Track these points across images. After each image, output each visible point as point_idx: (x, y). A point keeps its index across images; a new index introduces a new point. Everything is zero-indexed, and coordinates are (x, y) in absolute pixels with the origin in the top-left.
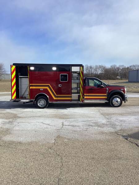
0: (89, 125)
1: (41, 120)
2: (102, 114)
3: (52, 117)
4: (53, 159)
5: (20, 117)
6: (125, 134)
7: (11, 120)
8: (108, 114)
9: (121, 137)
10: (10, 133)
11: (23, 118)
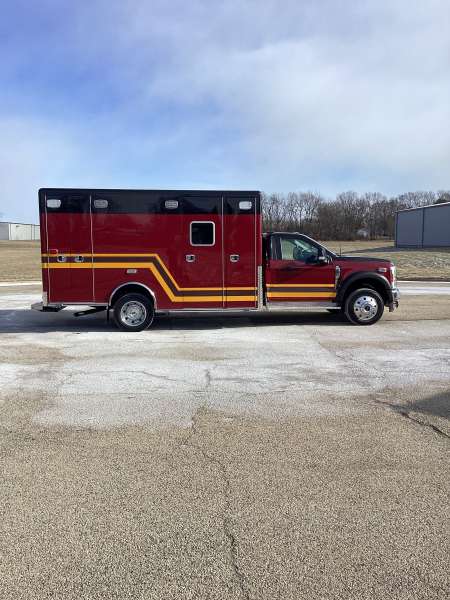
0: (289, 378)
1: (139, 365)
2: (323, 345)
3: (173, 356)
4: (197, 470)
5: (71, 358)
6: (398, 402)
7: (44, 366)
8: (342, 346)
9: (389, 409)
10: (52, 405)
11: (79, 359)
